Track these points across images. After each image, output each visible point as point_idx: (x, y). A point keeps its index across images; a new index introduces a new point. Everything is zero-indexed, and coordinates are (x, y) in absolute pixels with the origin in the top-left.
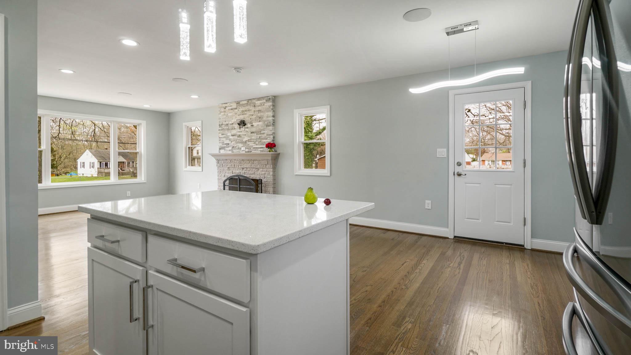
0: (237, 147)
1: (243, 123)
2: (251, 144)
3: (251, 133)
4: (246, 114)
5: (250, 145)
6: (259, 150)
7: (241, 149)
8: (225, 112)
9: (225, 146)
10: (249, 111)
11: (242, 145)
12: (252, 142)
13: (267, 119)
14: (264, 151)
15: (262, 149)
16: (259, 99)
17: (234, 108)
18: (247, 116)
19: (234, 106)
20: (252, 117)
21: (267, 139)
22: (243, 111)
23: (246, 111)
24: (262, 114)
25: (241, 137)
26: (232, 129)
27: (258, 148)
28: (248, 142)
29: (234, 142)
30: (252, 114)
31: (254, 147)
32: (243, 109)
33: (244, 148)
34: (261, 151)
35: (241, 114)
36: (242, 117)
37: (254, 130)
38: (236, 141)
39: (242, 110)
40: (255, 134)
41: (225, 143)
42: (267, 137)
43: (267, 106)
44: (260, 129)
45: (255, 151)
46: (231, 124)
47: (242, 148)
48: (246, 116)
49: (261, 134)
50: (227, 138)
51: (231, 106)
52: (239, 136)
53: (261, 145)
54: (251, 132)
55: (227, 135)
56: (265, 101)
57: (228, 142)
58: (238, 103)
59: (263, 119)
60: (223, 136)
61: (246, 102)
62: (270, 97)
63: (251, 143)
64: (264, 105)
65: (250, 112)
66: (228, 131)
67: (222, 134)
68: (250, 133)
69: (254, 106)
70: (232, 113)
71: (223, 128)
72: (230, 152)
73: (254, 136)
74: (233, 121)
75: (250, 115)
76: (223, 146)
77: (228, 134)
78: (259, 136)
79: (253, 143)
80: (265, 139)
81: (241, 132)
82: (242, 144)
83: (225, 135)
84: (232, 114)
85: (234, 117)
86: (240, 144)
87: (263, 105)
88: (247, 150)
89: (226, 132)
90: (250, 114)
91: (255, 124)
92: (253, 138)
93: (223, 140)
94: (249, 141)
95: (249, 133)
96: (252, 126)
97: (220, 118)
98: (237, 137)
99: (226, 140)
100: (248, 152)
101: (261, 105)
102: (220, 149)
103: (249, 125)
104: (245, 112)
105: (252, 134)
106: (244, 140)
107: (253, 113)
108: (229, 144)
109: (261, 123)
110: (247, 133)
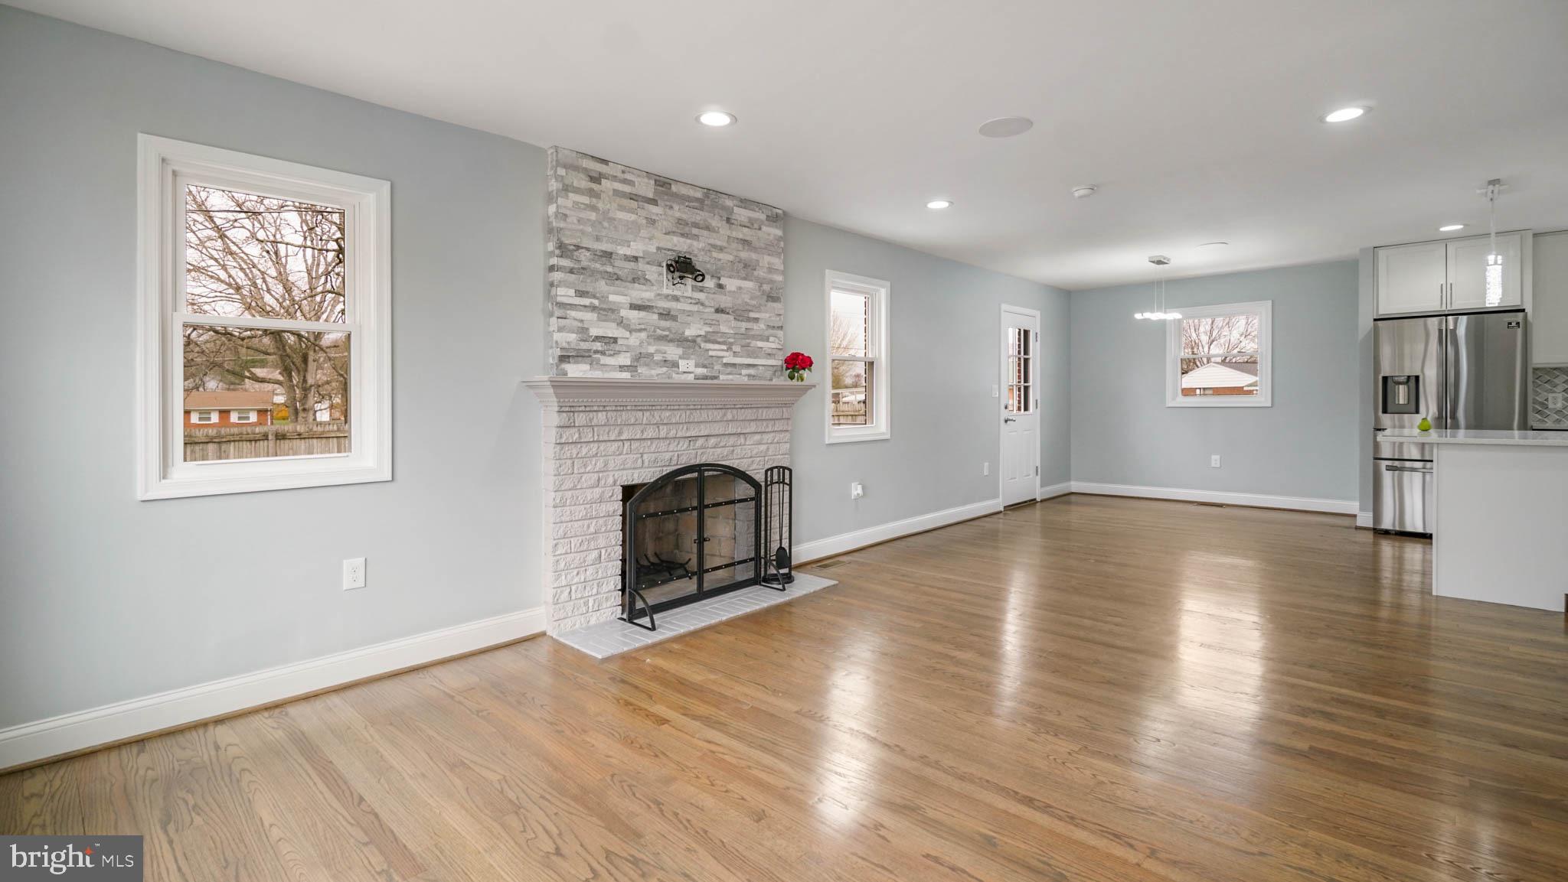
0: (658, 357)
1: (682, 267)
2: (715, 350)
3: (717, 311)
4: (696, 237)
5: (711, 353)
6: (744, 372)
7: (675, 365)
8: (591, 193)
9: (598, 346)
10: (708, 228)
11: (680, 351)
12: (719, 343)
13: (770, 276)
14: (761, 378)
15: (752, 371)
16: (745, 203)
17: (643, 197)
18: (701, 245)
19: (647, 189)
20: (721, 256)
21: (767, 340)
22: (680, 222)
23: (696, 225)
24: (754, 256)
25: (674, 318)
26: (634, 281)
27: (740, 365)
28: (706, 342)
29: (643, 335)
30: (719, 243)
31: (725, 361)
32: (684, 216)
33: (692, 363)
34: (749, 376)
35: (674, 229)
36: (681, 245)
37: (725, 301)
38: (655, 331)
39: (678, 215)
40: (731, 318)
41: (594, 332)
42: (767, 333)
43: (771, 237)
44: (747, 304)
45: (731, 377)
46: (627, 258)
47: (682, 363)
48: (695, 243)
49: (749, 320)
50: (607, 312)
51: (625, 181)
52: (666, 315)
53: (749, 356)
54: (717, 306)
55: (603, 298)
56: (763, 217)
57: (610, 330)
58: (663, 183)
59: (756, 273)
60: (586, 301)
61: (699, 195)
62: (778, 211)
63: (717, 346)
64: (760, 229)
65: (714, 235)
66: (613, 285)
67: (581, 294)
68: (713, 310)
69: (728, 220)
70: (631, 211)
71: (584, 264)
72: (625, 376)
73: (727, 326)
74: (636, 248)
75: (714, 246)
76: (584, 346)
77: (612, 298)
78: (744, 325)
79: (725, 347)
80: (762, 340)
81: (676, 299)
82: (678, 346)
83: (594, 297)
84: (633, 217)
85: (644, 233)
86: (671, 344)
87: (756, 226)
88: (701, 371)
89: (602, 286)
90: (711, 241)
91: (731, 284)
92: (723, 329)
93: (582, 321)
94: (707, 339)
95: (707, 310)
96: (720, 286)
97: (566, 215)
98: (656, 317)
99: (599, 319)
100: (706, 378)
101: (750, 224)
102: (564, 359)
103: (709, 283)
104: (695, 231)
105: (719, 316)
106: (689, 333)
107: (725, 244)
108: (615, 340)
109: (749, 285)
110: (701, 307)
